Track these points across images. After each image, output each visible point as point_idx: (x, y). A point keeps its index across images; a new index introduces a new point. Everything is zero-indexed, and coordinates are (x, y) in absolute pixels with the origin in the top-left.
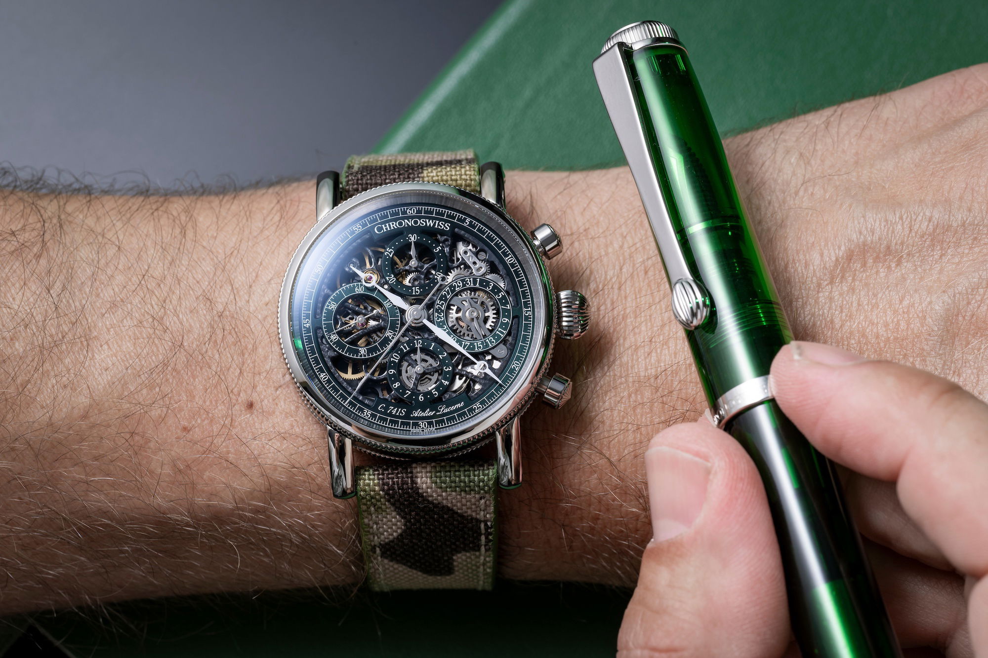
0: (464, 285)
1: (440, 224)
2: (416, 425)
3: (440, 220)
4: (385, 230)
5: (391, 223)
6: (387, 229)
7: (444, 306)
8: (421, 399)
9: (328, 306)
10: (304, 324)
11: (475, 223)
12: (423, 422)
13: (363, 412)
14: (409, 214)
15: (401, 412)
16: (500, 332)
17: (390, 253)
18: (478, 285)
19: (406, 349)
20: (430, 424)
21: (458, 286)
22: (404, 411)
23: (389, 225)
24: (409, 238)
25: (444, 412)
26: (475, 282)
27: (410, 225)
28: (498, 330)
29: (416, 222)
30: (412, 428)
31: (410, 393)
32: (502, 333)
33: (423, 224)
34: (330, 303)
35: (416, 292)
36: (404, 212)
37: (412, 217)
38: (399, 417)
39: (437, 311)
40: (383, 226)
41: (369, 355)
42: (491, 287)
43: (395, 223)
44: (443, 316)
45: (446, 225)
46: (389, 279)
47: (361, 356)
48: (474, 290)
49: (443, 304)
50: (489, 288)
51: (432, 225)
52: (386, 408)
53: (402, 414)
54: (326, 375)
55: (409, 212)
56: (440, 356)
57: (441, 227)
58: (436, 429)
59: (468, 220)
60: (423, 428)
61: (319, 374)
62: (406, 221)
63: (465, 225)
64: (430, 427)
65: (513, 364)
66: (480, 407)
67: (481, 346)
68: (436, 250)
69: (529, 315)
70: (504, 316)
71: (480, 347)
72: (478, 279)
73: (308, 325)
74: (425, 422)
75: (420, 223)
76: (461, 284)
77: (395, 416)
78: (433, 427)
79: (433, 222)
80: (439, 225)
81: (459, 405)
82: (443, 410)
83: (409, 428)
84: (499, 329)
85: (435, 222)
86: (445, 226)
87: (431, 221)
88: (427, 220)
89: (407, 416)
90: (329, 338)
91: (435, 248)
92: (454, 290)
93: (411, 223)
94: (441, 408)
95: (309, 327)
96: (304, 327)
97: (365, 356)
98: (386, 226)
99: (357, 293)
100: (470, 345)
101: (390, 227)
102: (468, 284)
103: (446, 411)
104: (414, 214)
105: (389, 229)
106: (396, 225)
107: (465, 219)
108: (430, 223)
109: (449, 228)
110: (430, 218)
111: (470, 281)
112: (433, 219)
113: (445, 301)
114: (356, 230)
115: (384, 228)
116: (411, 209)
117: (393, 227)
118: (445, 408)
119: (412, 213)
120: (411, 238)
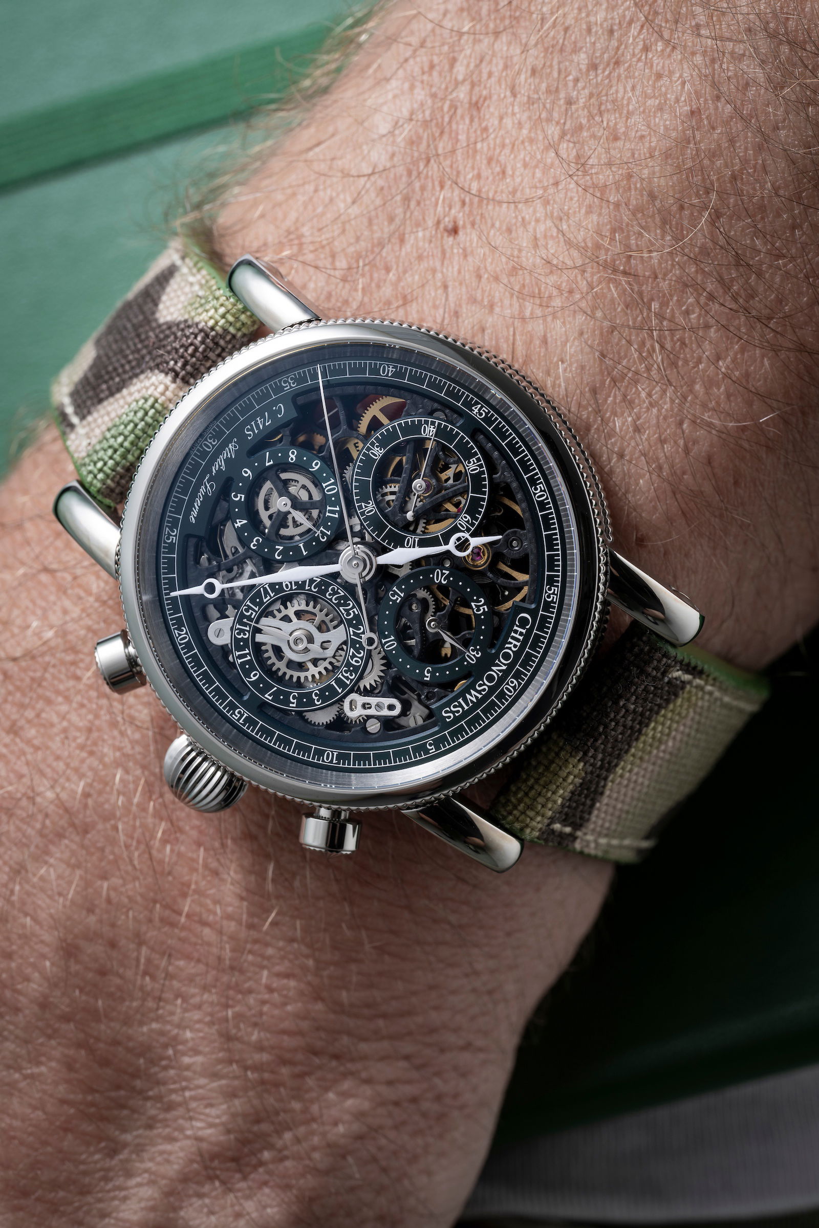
0: (349, 665)
1: (460, 709)
2: (218, 434)
3: (465, 714)
5: (518, 644)
6: (516, 632)
7: (345, 613)
8: (246, 472)
9: (478, 460)
10: (482, 406)
11: (420, 755)
12: (214, 446)
13: (295, 380)
14: (510, 679)
15: (252, 430)
16: (244, 656)
17: (478, 607)
18: (334, 683)
19: (330, 512)
20: (203, 454)
21: (353, 656)
22: (250, 435)
23: (517, 640)
24: (478, 651)
25: (203, 486)
26: (341, 683)
27: (494, 668)
28: (250, 654)
29: (490, 678)
30: (217, 426)
31: (267, 464)
32: (240, 657)
33: (480, 685)
34: (481, 466)
35: (395, 593)
36: (518, 676)
37: (501, 680)
38: (247, 422)
39: (345, 598)
40: (524, 631)
41: (365, 455)
42: (316, 698)
43: (514, 649)
44: (331, 600)
45: (451, 715)
46: (443, 574)
47: (373, 444)
49: (349, 614)
50: (316, 695)
51: (468, 696)
52: (273, 415)
53: (248, 430)
54: (387, 376)
55: (512, 682)
56: (281, 548)
57: (455, 707)
58: (189, 455)
59: (431, 749)
60: (206, 440)
61: (395, 367)
62: (504, 668)
63: (430, 740)
64: (198, 450)
65: (186, 633)
66: (168, 539)
67: (248, 614)
68: (428, 671)
69: (234, 713)
70: (261, 679)
71: (247, 611)
72: (340, 691)
73: (476, 411)
74: (211, 450)
75: (484, 684)
76: (354, 663)
77: (253, 418)
78: (195, 455)
79: (472, 701)
80: (461, 706)
81: (195, 513)
82: (206, 487)
83: (221, 422)
84: (249, 658)
85: (467, 704)
87: (474, 700)
88: (480, 696)
89: (239, 433)
90: (433, 423)
91: (433, 674)
92: (353, 646)
93: (496, 671)
94: (212, 486)
95: (472, 410)
96: (477, 403)
97: (369, 449)
98: (521, 634)
99: (463, 515)
100: (261, 599)
101: (513, 638)
102: (346, 672)
103: (202, 490)
104: (504, 686)
105: (513, 634)
106: (510, 648)
107: (437, 748)
108: (473, 696)
109: (444, 715)
110: (480, 702)
111: (347, 678)
112: (476, 705)
113: (349, 622)
114: (550, 589)
115: (520, 630)
116: (514, 688)
117: (511, 643)
118: (206, 493)
119: (508, 684)
120: (475, 653)
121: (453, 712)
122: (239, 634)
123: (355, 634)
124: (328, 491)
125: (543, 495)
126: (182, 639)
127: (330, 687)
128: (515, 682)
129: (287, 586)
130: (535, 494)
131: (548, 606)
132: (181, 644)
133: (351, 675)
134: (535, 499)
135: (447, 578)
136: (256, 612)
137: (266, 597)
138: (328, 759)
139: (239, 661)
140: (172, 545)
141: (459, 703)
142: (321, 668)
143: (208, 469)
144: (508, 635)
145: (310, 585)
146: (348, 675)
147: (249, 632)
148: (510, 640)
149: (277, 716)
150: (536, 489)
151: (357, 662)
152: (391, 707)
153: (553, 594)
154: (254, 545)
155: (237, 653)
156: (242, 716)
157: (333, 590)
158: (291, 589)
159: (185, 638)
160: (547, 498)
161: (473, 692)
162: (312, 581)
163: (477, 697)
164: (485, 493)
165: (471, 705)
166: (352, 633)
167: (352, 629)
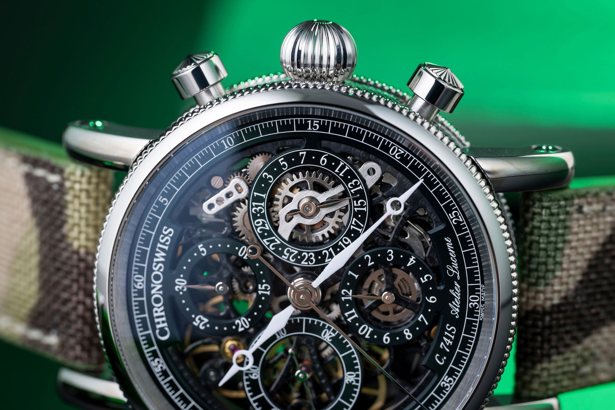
0: (262, 217)
1: (162, 241)
2: (473, 312)
3: (156, 241)
4: (165, 324)
5: (155, 315)
6: (163, 322)
7: (291, 250)
8: (433, 300)
11: (166, 189)
12: (470, 302)
13: (444, 388)
14: (144, 286)
15: (450, 332)
16: (341, 170)
17: (201, 321)
18: (264, 196)
19: (353, 314)
20: (473, 291)
21: (263, 225)
22: (449, 327)
23: (158, 317)
24: (180, 291)
25: (456, 268)
26: (259, 199)
27: (160, 286)
28: (338, 174)
29: (157, 277)
30: (477, 318)
31: (422, 316)
32: (343, 167)
33: (161, 268)
35: (266, 290)
36: (140, 293)
37: (149, 282)
38: (458, 336)
39: (299, 261)
40: (158, 326)
41: (358, 370)
42: (268, 176)
43: (155, 309)
44: (308, 253)
45: (166, 233)
46: (242, 326)
47: (357, 381)
48: (271, 200)
49: (288, 251)
50: (270, 179)
51: (164, 254)
52: (442, 353)
53: (453, 330)
55: (141, 285)
56: (369, 264)
57: (167, 241)
58: (483, 283)
59: (162, 199)
60: (478, 302)
62: (153, 291)
63: (167, 204)
64: (479, 291)
65: (394, 156)
66: (456, 214)
67: (359, 202)
68: (203, 252)
69: (319, 124)
70: (317, 161)
71: (362, 203)
72: (255, 194)
74: (470, 297)
75: (158, 270)
76: (260, 220)
77: (456, 342)
78: (478, 286)
79: (158, 252)
80: (164, 244)
81: (449, 245)
82: (454, 269)
83: (476, 322)
84: (336, 171)
85: (160, 248)
86: (167, 235)
87: (157, 255)
88: (155, 260)
89: (458, 323)
91: (199, 253)
92: (269, 232)
93: (157, 285)
94: (451, 273)
97: (357, 376)
98: (158, 323)
99: (258, 377)
100: (358, 218)
101: (162, 316)
102: (261, 210)
103: (456, 265)
104: (144, 279)
105: (164, 319)
106: (159, 308)
107: (158, 203)
108: (160, 256)
109: (171, 230)
110: (152, 256)
111: (257, 206)
112: (153, 251)
113: (284, 247)
114: (162, 367)
115: (161, 325)
116: (136, 283)
117: (161, 311)
118: (451, 265)
119: (143, 282)
120: (180, 288)
121: (165, 235)
122: (356, 183)
123: (273, 241)
124: (365, 328)
126: (395, 149)
127: (263, 191)
128: (138, 287)
129: (346, 240)
131: (154, 355)
132: (393, 145)
133: (255, 210)
135: (237, 326)
136: (355, 207)
137: (355, 222)
138: (229, 139)
139: (342, 164)
140: (450, 211)
141: (166, 245)
142: (281, 198)
143: (462, 283)
144: (166, 316)
145: (330, 253)
146: (258, 209)
147: (350, 189)
148: (163, 314)
149: (289, 142)
151: (258, 223)
152: (211, 206)
154: (390, 253)
155: (347, 168)
156: (312, 126)
157: (312, 261)
158: (341, 240)
159: (392, 152)
161: (163, 259)
162: (331, 256)
163: (157, 257)
164: (255, 401)
165: (157, 250)
166: (276, 240)
167: (279, 242)
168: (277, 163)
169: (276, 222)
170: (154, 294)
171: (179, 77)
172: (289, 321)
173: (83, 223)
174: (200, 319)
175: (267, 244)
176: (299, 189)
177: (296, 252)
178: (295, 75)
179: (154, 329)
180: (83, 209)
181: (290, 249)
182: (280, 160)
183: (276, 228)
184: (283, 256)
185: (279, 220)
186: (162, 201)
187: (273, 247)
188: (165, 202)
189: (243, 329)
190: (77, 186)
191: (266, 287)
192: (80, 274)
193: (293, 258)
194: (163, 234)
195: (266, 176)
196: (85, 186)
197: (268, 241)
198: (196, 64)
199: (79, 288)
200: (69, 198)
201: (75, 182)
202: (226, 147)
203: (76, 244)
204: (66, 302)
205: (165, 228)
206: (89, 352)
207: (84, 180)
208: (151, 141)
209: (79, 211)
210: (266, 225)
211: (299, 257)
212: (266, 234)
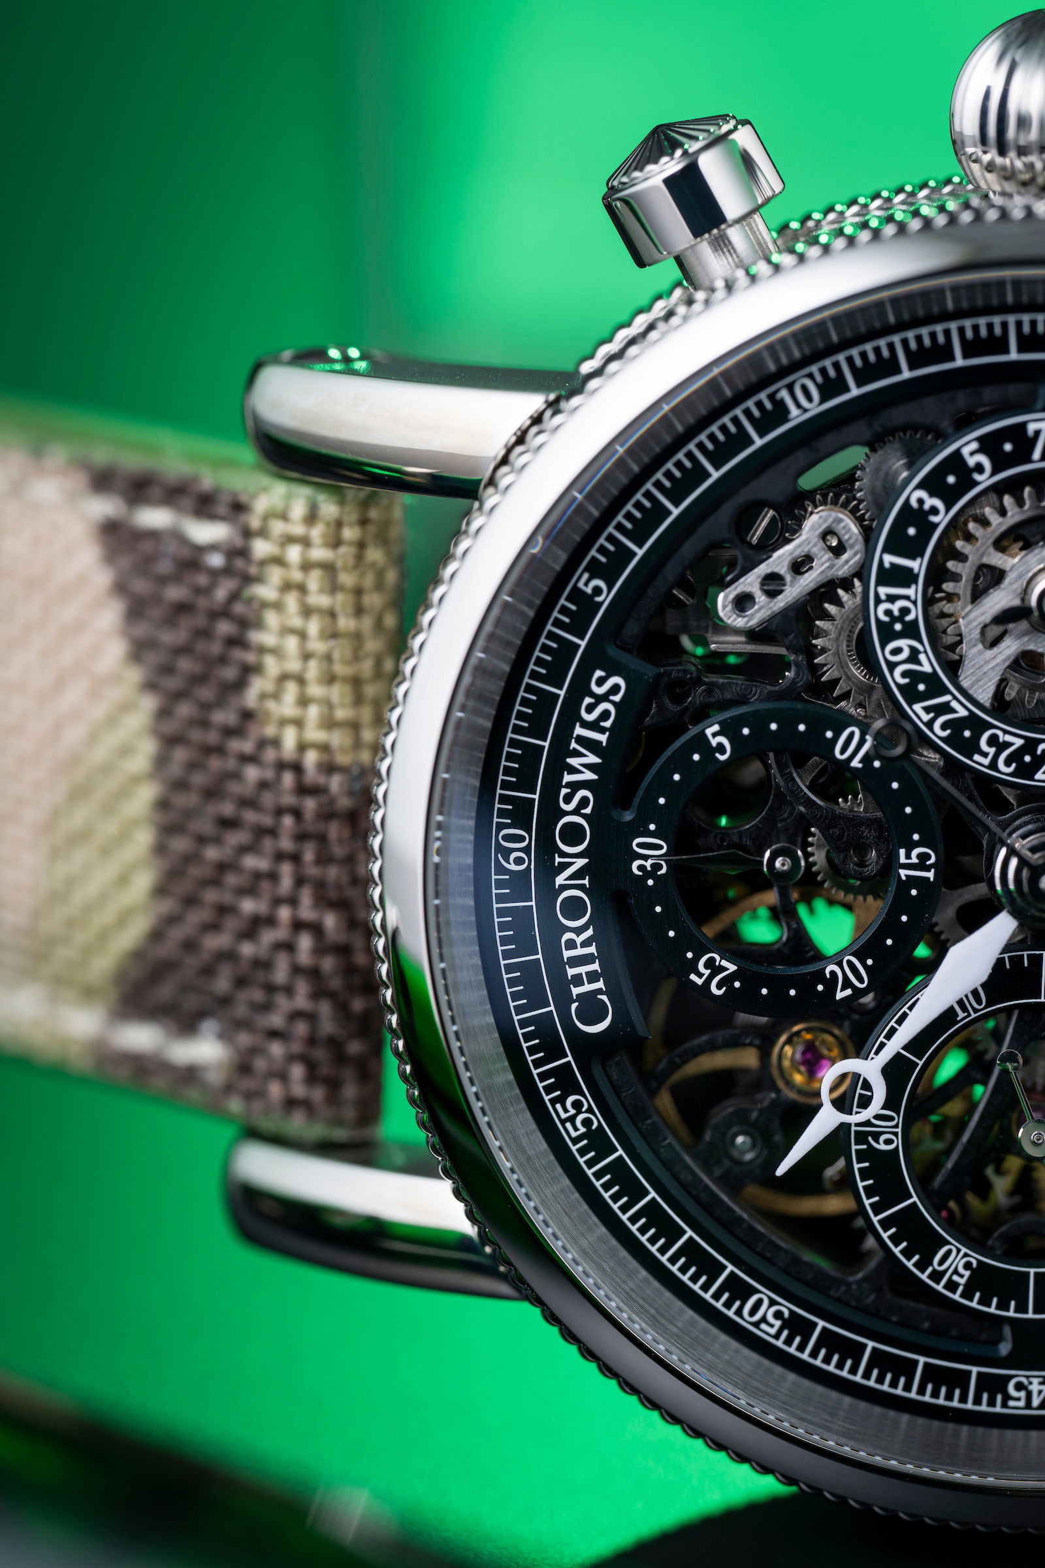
0: (911, 631)
1: (590, 718)
3: (571, 715)
4: (600, 985)
5: (567, 954)
6: (592, 977)
7: (1003, 737)
9: (952, 1286)
10: (1028, 1405)
11: (602, 550)
14: (530, 865)
17: (716, 969)
18: (914, 565)
21: (914, 657)
23: (576, 961)
24: (647, 874)
26: (898, 577)
27: (581, 862)
29: (573, 834)
33: (584, 802)
34: (937, 1276)
35: (922, 865)
36: (518, 884)
37: (546, 848)
39: (1028, 772)
40: (576, 991)
42: (930, 502)
43: (568, 936)
45: (600, 691)
46: (847, 984)
48: (937, 578)
49: (993, 740)
50: (934, 511)
51: (593, 759)
55: (519, 861)
57: (605, 715)
59: (587, 584)
62: (560, 880)
63: (606, 599)
68: (721, 748)
72: (889, 559)
73: (1035, 1387)
75: (576, 812)
76: (903, 643)
79: (576, 754)
80: (594, 726)
85: (581, 740)
86: (605, 698)
87: (573, 761)
88: (568, 778)
91: (709, 752)
92: (931, 679)
93: (574, 859)
98: (578, 980)
99: (898, 1142)
101: (589, 959)
102: (905, 611)
104: (530, 839)
105: (597, 966)
106: (578, 931)
107: (576, 595)
108: (583, 766)
109: (617, 679)
110: (558, 765)
111: (892, 599)
112: (561, 751)
113: (979, 726)
114: (589, 1122)
115: (587, 987)
116: (506, 853)
117: (585, 944)
119: (526, 850)
120: (648, 864)
121: (600, 699)
123: (946, 708)
125: (753, 1312)
127: (914, 551)
128: (513, 867)
130: (773, 1303)
131: (565, 1083)
133: (888, 612)
134: (765, 1294)
135: (832, 984)
138: (805, 388)
141: (602, 730)
142: (965, 570)
144: (602, 956)
146: (895, 608)
148: (592, 949)
149: (990, 393)
150: (778, 1315)
151: (897, 651)
152: (743, 602)
153: (572, 1120)
160: (739, 1312)
161: (589, 776)
163: (573, 770)
164: (885, 1224)
165: (573, 745)
166: (954, 704)
167: (963, 713)
168: (956, 462)
169: (953, 647)
170: (564, 888)
171: (631, 196)
172: (999, 963)
173: (313, 670)
174: (710, 964)
175: (926, 717)
176: (1020, 544)
177: (1019, 742)
178: (1006, 178)
179: (563, 1001)
180: (314, 627)
181: (1000, 733)
182: (966, 451)
183: (953, 668)
184: (977, 757)
185: (961, 642)
186: (589, 590)
187: (944, 727)
188: (597, 591)
189: (849, 992)
190: (294, 554)
191: (923, 857)
192: (301, 837)
193: (1008, 763)
194: (592, 695)
195: (921, 501)
196: (319, 553)
197: (927, 710)
198: (685, 153)
199: (300, 881)
200: (266, 592)
201: (290, 540)
202: (794, 411)
203: (290, 739)
204: (255, 926)
205: (599, 673)
206: (333, 1086)
207: (317, 533)
208: (552, 397)
209: (302, 635)
210: (922, 657)
211: (1027, 759)
212: (921, 687)
